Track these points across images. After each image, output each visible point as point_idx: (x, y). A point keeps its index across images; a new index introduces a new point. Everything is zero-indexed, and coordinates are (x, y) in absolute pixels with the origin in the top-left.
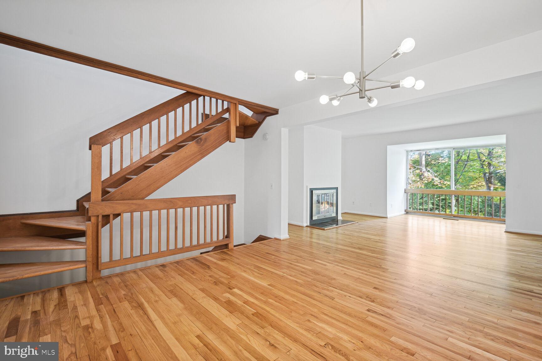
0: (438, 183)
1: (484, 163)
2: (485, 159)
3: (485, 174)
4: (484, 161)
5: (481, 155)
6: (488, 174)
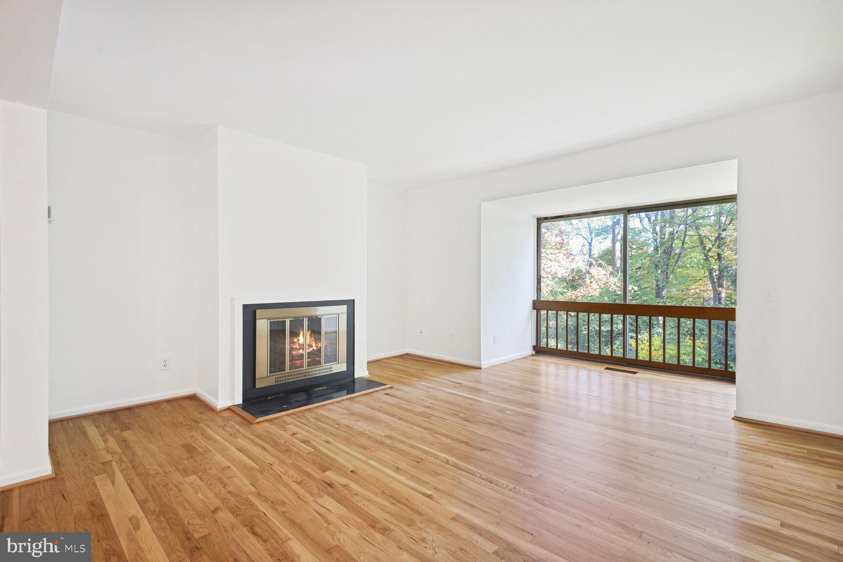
0: (617, 287)
1: (710, 254)
2: (711, 246)
3: (711, 271)
4: (710, 250)
5: (706, 241)
6: (718, 271)
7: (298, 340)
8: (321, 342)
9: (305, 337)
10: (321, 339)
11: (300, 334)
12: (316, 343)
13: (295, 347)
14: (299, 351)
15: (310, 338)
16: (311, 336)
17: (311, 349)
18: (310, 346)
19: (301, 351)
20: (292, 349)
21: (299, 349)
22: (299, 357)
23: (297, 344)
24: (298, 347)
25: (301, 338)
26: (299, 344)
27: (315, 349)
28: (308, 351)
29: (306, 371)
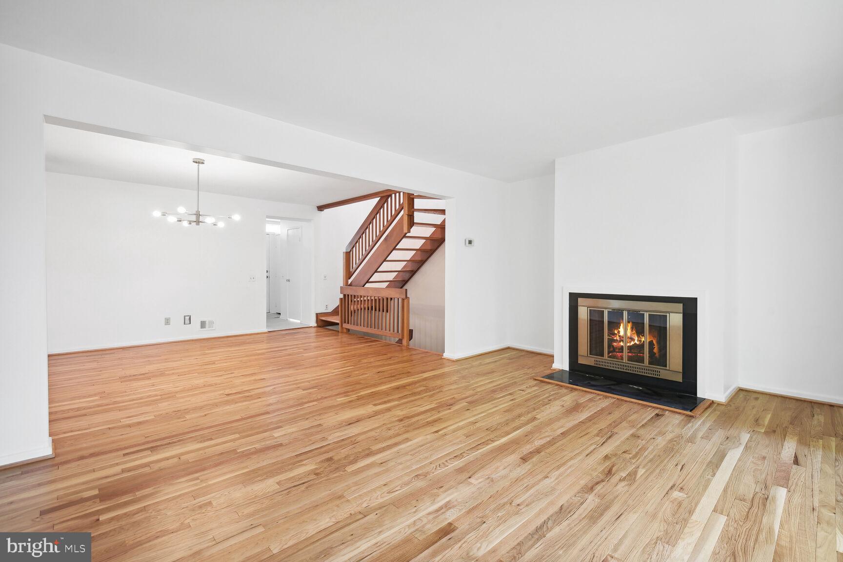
7: (619, 332)
8: (644, 335)
9: (624, 330)
10: (644, 333)
11: (620, 325)
12: (638, 336)
13: (615, 338)
14: (620, 344)
15: (632, 331)
16: (632, 329)
17: (632, 343)
18: (632, 339)
19: (622, 344)
20: (611, 341)
21: (620, 341)
22: (619, 349)
23: (618, 336)
24: (618, 339)
25: (622, 330)
26: (619, 336)
27: (638, 343)
28: (628, 344)
29: (625, 364)
